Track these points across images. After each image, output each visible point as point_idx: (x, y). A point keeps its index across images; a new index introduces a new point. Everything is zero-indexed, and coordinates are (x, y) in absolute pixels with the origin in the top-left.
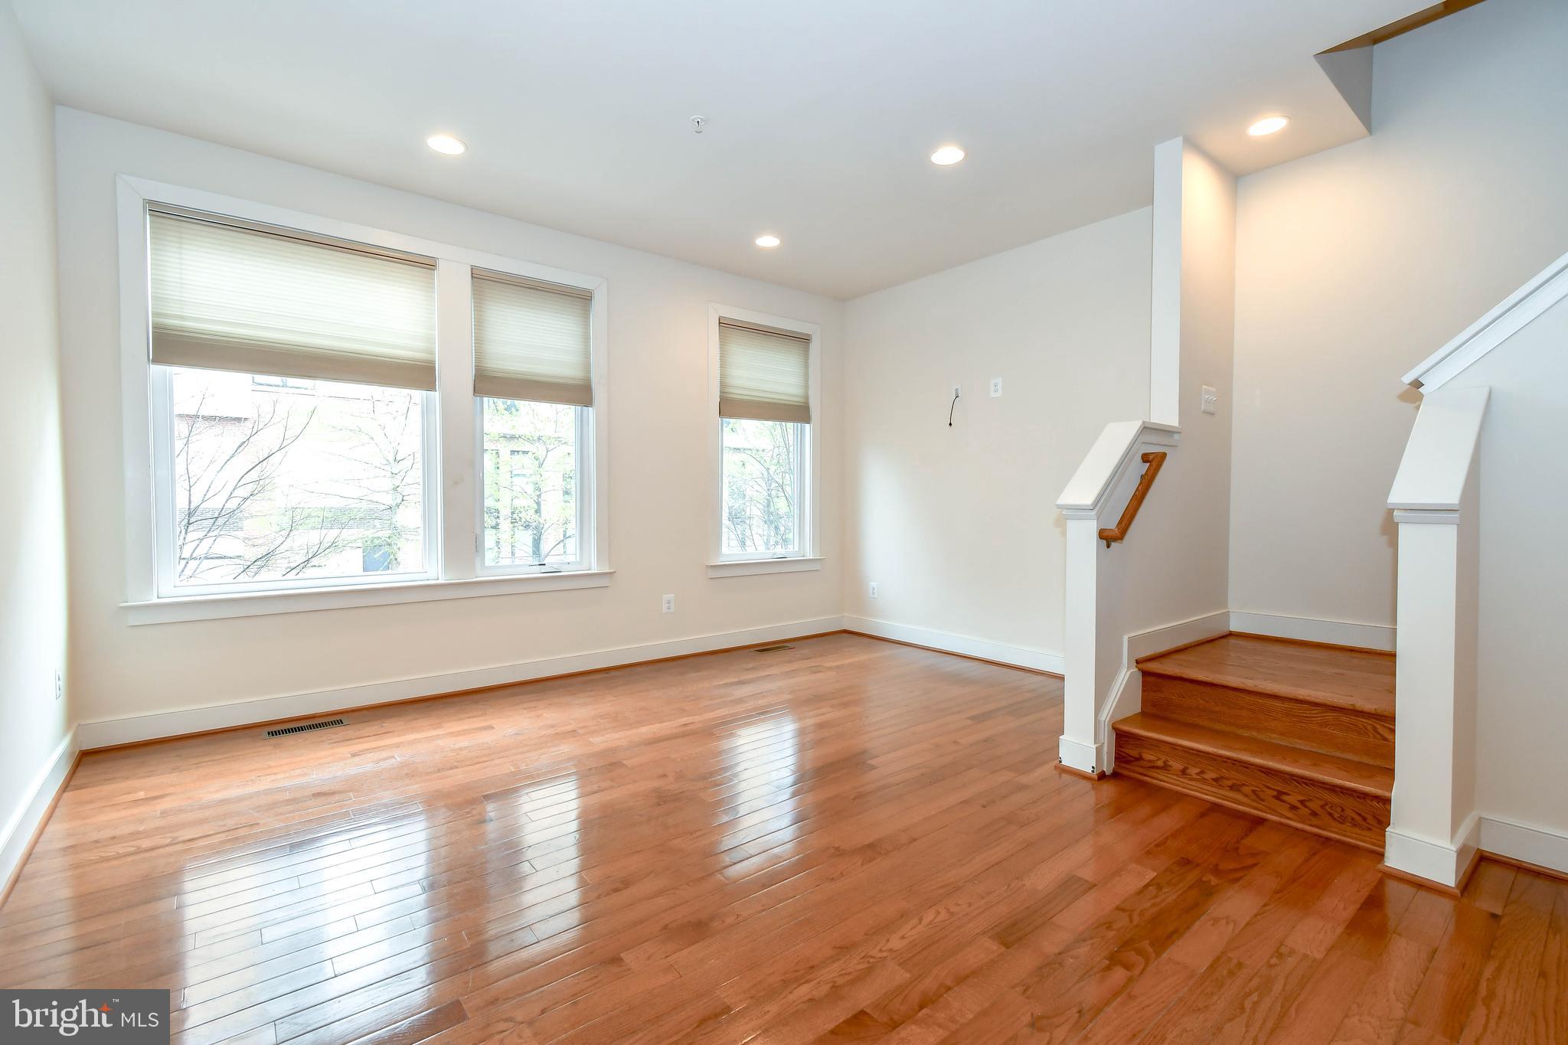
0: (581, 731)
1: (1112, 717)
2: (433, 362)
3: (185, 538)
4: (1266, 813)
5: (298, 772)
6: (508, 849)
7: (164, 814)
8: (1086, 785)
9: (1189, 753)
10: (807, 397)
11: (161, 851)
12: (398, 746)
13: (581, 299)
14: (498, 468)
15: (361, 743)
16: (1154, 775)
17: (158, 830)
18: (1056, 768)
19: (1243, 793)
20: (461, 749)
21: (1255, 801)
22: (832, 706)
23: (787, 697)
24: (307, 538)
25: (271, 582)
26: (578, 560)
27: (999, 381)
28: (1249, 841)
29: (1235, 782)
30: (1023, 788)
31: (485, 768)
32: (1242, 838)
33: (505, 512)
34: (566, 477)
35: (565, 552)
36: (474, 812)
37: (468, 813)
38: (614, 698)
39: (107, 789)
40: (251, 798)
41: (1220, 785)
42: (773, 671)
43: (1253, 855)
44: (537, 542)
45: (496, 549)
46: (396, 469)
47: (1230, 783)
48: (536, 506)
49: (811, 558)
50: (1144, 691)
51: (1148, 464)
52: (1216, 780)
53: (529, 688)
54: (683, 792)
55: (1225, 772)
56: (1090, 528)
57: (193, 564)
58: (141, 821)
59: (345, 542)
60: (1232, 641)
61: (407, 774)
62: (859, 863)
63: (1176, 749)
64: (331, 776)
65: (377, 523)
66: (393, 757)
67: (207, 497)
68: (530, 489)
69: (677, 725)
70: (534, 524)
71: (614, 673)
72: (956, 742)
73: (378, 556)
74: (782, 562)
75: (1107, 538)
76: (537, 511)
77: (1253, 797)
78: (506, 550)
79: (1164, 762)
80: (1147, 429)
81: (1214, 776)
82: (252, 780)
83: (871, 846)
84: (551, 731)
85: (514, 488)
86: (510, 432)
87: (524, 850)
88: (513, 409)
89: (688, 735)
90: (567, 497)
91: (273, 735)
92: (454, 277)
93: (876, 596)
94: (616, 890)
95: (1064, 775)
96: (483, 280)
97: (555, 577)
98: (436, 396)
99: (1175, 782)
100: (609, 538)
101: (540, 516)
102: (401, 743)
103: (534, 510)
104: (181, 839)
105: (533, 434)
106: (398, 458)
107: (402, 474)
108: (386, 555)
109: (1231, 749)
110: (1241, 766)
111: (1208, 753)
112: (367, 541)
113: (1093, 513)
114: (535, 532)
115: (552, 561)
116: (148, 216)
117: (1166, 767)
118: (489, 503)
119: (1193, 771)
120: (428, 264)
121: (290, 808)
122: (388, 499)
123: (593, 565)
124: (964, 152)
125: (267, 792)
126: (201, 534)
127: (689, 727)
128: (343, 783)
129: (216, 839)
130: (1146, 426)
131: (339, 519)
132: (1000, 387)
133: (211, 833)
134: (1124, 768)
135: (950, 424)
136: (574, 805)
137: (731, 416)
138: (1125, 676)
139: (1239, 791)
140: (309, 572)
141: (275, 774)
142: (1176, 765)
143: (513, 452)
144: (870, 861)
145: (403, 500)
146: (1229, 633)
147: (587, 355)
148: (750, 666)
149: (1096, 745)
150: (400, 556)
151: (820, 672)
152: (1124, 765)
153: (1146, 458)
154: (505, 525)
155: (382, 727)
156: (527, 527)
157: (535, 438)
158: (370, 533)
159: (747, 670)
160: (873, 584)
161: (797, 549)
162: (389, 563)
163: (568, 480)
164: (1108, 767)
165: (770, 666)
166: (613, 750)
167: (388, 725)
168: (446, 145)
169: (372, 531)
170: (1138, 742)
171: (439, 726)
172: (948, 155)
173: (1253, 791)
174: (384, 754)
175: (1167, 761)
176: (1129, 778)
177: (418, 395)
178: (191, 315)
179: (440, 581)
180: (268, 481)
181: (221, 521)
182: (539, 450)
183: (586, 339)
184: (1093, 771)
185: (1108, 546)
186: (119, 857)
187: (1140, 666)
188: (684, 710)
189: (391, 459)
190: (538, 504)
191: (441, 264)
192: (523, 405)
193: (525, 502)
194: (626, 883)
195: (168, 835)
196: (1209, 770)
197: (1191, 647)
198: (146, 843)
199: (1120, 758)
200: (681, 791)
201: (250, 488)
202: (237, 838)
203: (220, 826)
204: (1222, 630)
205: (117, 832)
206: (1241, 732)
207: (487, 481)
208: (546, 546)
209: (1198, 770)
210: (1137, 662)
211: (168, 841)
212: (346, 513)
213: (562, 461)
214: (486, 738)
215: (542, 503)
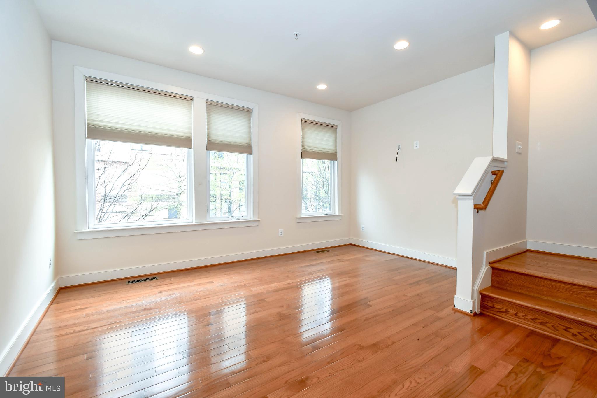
0: (248, 285)
1: (479, 288)
2: (191, 137)
3: (103, 206)
4: (559, 336)
5: (138, 299)
6: (218, 338)
7: (87, 316)
8: (468, 319)
9: (519, 306)
10: (336, 150)
11: (83, 332)
12: (176, 289)
13: (247, 112)
14: (216, 180)
15: (162, 287)
16: (501, 315)
17: (83, 323)
18: (453, 309)
19: (547, 326)
20: (200, 291)
21: (553, 330)
22: (349, 277)
23: (330, 272)
24: (146, 206)
25: (133, 223)
26: (246, 215)
27: (418, 142)
28: (554, 351)
29: (543, 321)
30: (439, 319)
31: (210, 300)
32: (551, 349)
33: (218, 196)
34: (241, 183)
35: (240, 211)
36: (205, 320)
37: (203, 320)
38: (260, 271)
39: (67, 304)
40: (120, 310)
41: (535, 322)
42: (324, 261)
43: (559, 358)
44: (230, 207)
45: (215, 210)
46: (180, 180)
47: (540, 321)
48: (229, 194)
49: (338, 215)
50: (493, 276)
51: (495, 176)
52: (532, 319)
53: (227, 265)
54: (290, 314)
55: (537, 316)
56: (470, 205)
57: (107, 215)
58: (77, 319)
59: (162, 207)
60: (528, 254)
61: (179, 302)
62: (370, 353)
63: (512, 304)
64: (150, 302)
65: (173, 200)
66: (174, 294)
67: (112, 190)
68: (227, 187)
69: (286, 284)
70: (229, 200)
71: (259, 261)
72: (405, 295)
73: (173, 213)
74: (325, 216)
75: (477, 208)
76: (230, 196)
77: (552, 328)
78: (218, 211)
79: (506, 310)
80: (494, 160)
81: (532, 317)
82: (121, 302)
83: (375, 345)
84: (236, 285)
85: (222, 187)
86: (220, 166)
87: (225, 339)
88: (222, 158)
89: (291, 288)
90: (241, 190)
91: (130, 283)
92: (199, 105)
93: (364, 230)
94: (264, 361)
95: (456, 313)
96: (211, 105)
97: (237, 222)
98: (192, 151)
99: (511, 319)
100: (258, 207)
101: (231, 198)
102: (178, 288)
103: (229, 195)
104: (91, 327)
105: (229, 167)
106: (180, 176)
107: (182, 182)
108: (176, 212)
109: (541, 306)
110: (546, 314)
111: (529, 307)
112: (169, 207)
113: (472, 197)
114: (229, 203)
115: (236, 215)
116: (86, 82)
117: (506, 312)
118: (212, 192)
119: (521, 315)
120: (189, 99)
121: (134, 315)
122: (177, 191)
123: (252, 217)
124: (409, 43)
125: (125, 308)
126: (110, 204)
127: (291, 285)
128: (155, 305)
129: (104, 328)
130: (495, 158)
131: (159, 199)
132: (418, 145)
133: (103, 325)
134: (486, 311)
135: (397, 160)
136: (244, 319)
137: (306, 158)
138: (485, 270)
139: (545, 325)
140: (147, 218)
141: (129, 300)
142: (512, 311)
143: (221, 174)
144: (375, 353)
145: (182, 191)
146: (526, 250)
147: (250, 133)
148: (314, 258)
149: (473, 301)
150: (181, 211)
151: (343, 262)
152: (485, 310)
153: (493, 173)
154: (218, 201)
155: (171, 280)
156: (226, 201)
157: (230, 168)
158: (170, 204)
159: (313, 260)
160: (362, 225)
161: (332, 211)
162: (177, 215)
163: (241, 184)
164: (477, 311)
165: (322, 259)
166: (261, 294)
167: (173, 280)
168: (196, 50)
169: (171, 203)
170: (493, 300)
171: (192, 281)
172: (401, 45)
173: (552, 326)
174: (171, 293)
175: (507, 309)
176: (489, 316)
177: (185, 150)
178: (101, 120)
179: (194, 223)
180: (133, 184)
181: (117, 199)
182: (230, 172)
183: (250, 127)
184: (471, 312)
185: (478, 212)
186: (67, 334)
187: (492, 265)
188: (288, 277)
189: (178, 177)
190: (230, 193)
191: (194, 99)
192: (225, 154)
193: (226, 192)
194: (268, 358)
195: (87, 325)
196: (529, 315)
197: (512, 256)
198: (77, 329)
199: (483, 306)
200: (289, 314)
201: (126, 187)
202: (112, 328)
203: (106, 322)
204: (524, 249)
205: (67, 323)
206: (542, 297)
207: (212, 184)
208: (233, 208)
209: (523, 314)
210: (490, 263)
211: (86, 328)
212: (162, 196)
213: (240, 177)
214: (210, 287)
215: (232, 192)
